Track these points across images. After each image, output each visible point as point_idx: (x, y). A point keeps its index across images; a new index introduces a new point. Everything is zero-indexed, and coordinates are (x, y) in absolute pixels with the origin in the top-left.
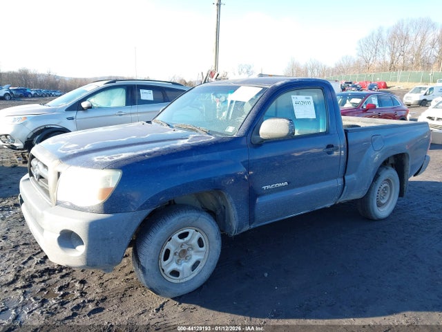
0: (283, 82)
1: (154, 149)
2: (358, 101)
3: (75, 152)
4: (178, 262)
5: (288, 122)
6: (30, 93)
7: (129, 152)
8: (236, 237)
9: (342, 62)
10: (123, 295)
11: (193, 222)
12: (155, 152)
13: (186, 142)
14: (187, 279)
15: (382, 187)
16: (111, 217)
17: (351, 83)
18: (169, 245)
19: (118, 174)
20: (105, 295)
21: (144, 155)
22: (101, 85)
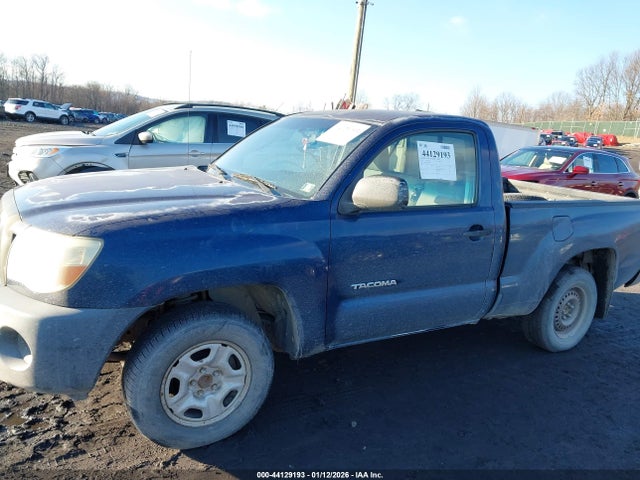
0: (406, 118)
1: (168, 210)
2: (560, 160)
3: (47, 205)
4: (198, 396)
5: (398, 183)
6: (97, 118)
7: (127, 211)
8: (302, 360)
9: (551, 101)
10: (121, 433)
11: (214, 333)
12: (166, 215)
13: (227, 201)
14: (218, 419)
15: (567, 300)
16: (79, 314)
17: (561, 134)
18: (176, 372)
19: (96, 246)
20: (92, 429)
21: (146, 218)
22: (171, 109)
